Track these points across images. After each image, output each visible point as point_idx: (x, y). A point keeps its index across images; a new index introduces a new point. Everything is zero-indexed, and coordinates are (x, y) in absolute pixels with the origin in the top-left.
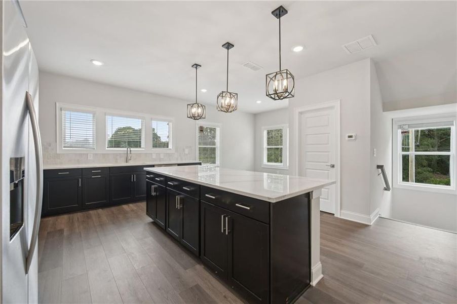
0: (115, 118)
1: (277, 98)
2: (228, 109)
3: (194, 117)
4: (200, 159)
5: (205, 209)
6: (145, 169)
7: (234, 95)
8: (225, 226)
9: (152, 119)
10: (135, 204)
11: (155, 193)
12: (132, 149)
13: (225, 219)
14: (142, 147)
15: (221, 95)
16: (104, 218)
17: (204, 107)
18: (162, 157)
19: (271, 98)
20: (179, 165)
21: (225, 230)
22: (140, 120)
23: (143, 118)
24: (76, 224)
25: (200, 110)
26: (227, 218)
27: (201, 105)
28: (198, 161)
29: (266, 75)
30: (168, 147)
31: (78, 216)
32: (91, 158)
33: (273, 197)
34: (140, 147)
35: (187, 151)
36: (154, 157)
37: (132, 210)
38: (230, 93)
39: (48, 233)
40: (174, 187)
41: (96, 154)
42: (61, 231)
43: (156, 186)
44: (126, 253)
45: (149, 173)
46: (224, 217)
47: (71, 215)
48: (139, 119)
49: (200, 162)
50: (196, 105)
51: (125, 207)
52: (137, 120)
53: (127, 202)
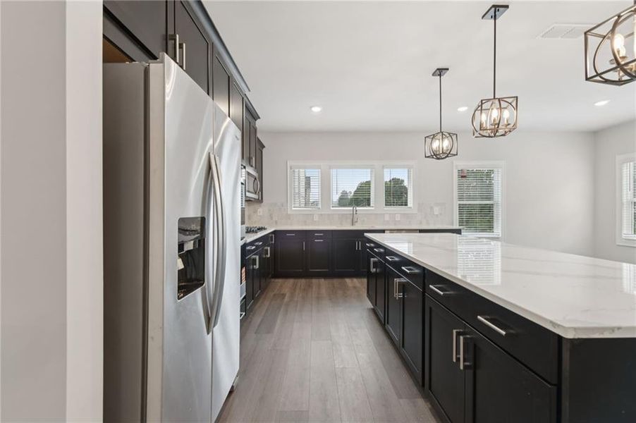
0: (340, 170)
1: (626, 78)
2: (495, 130)
3: (436, 156)
4: (461, 222)
5: (431, 309)
6: (366, 234)
7: (510, 100)
8: (458, 353)
9: (383, 167)
10: (360, 280)
11: (375, 270)
12: (358, 208)
13: (459, 339)
14: (372, 205)
15: (480, 108)
16: (323, 291)
17: (454, 137)
18: (398, 218)
19: (607, 81)
20: (421, 231)
21: (458, 359)
22: (369, 170)
23: (372, 167)
24: (297, 291)
25: (446, 144)
26: (461, 338)
27: (449, 134)
28: (456, 226)
29: (585, 33)
30: (406, 205)
31: (302, 282)
32: (316, 218)
33: (567, 325)
34: (369, 205)
35: (437, 210)
36: (387, 218)
37: (355, 287)
38: (499, 100)
39: (274, 295)
40: (394, 264)
41: (321, 215)
42: (284, 295)
43: (376, 259)
44: (331, 340)
45: (370, 241)
46: (458, 334)
47: (296, 280)
48: (367, 168)
49: (461, 227)
50: (440, 136)
51: (348, 281)
52: (365, 170)
53: (351, 276)
